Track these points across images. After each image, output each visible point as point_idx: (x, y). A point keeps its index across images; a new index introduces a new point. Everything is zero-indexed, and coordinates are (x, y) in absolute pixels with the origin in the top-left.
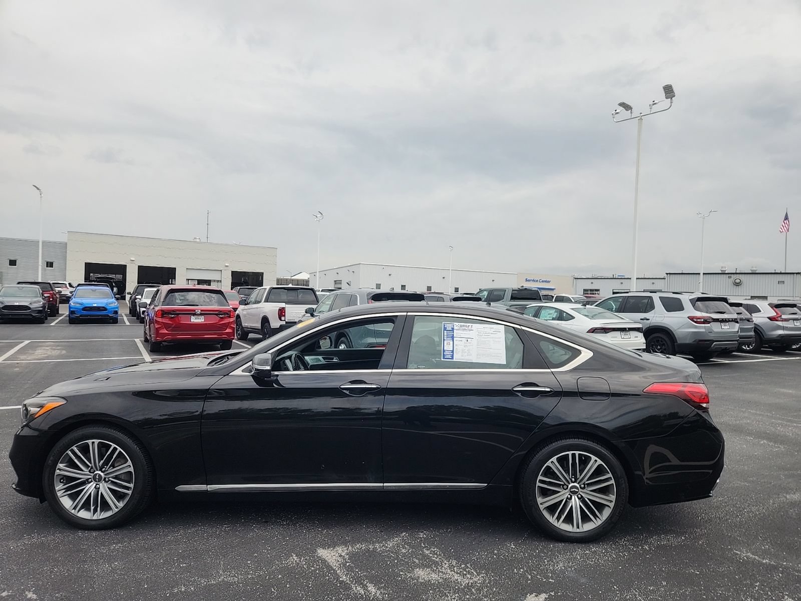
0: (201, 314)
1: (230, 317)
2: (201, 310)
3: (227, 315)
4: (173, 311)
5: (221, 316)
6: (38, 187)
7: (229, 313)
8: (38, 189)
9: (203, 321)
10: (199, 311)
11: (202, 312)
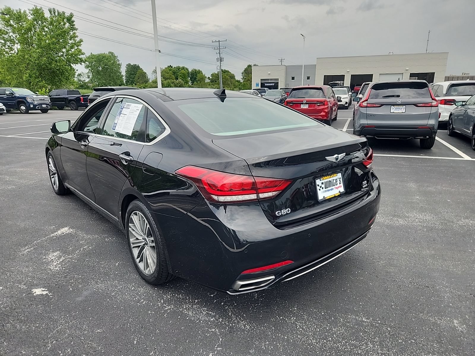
0: (306, 104)
1: (324, 105)
2: (307, 101)
3: (322, 104)
4: (292, 101)
5: (318, 104)
6: (303, 35)
7: (324, 102)
8: (303, 36)
9: (308, 107)
10: (306, 101)
11: (307, 102)
